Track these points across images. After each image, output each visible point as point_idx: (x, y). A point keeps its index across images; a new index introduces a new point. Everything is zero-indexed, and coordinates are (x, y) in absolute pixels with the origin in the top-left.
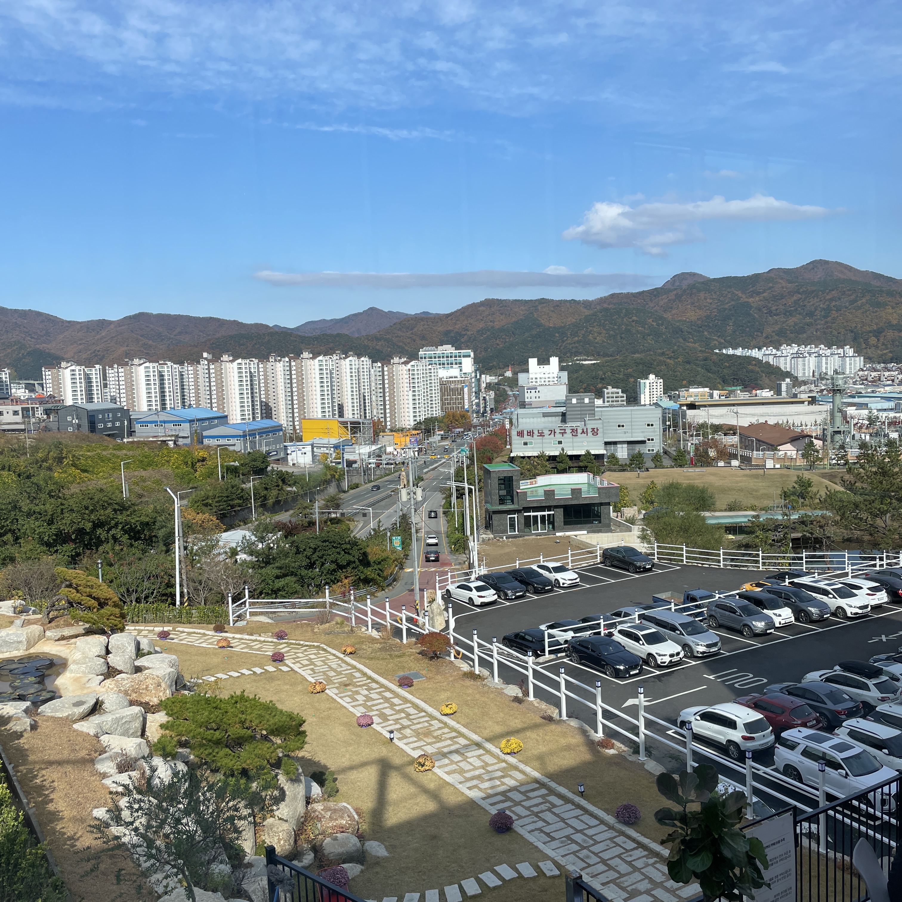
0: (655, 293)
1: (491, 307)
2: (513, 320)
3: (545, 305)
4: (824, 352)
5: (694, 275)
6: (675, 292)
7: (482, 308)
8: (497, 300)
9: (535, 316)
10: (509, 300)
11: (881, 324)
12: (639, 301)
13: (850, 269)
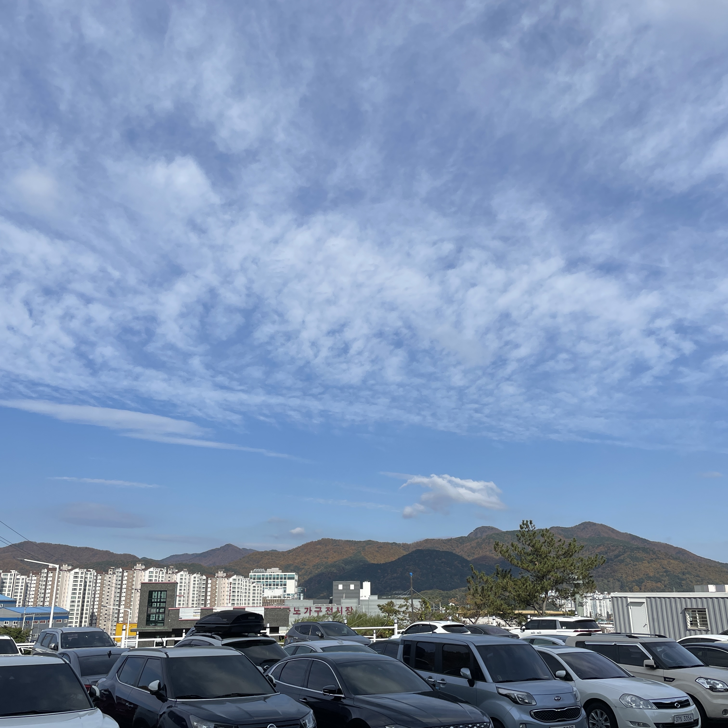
0: (461, 541)
1: (326, 546)
2: (345, 557)
3: (370, 546)
4: (597, 596)
5: (493, 528)
6: (476, 541)
7: (318, 546)
8: (332, 539)
9: (363, 554)
10: (342, 541)
11: (641, 576)
12: (448, 547)
13: (613, 530)
